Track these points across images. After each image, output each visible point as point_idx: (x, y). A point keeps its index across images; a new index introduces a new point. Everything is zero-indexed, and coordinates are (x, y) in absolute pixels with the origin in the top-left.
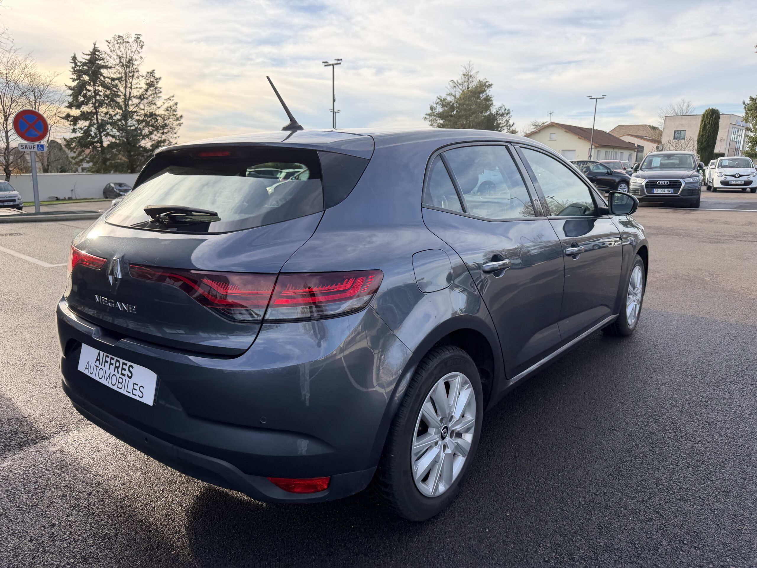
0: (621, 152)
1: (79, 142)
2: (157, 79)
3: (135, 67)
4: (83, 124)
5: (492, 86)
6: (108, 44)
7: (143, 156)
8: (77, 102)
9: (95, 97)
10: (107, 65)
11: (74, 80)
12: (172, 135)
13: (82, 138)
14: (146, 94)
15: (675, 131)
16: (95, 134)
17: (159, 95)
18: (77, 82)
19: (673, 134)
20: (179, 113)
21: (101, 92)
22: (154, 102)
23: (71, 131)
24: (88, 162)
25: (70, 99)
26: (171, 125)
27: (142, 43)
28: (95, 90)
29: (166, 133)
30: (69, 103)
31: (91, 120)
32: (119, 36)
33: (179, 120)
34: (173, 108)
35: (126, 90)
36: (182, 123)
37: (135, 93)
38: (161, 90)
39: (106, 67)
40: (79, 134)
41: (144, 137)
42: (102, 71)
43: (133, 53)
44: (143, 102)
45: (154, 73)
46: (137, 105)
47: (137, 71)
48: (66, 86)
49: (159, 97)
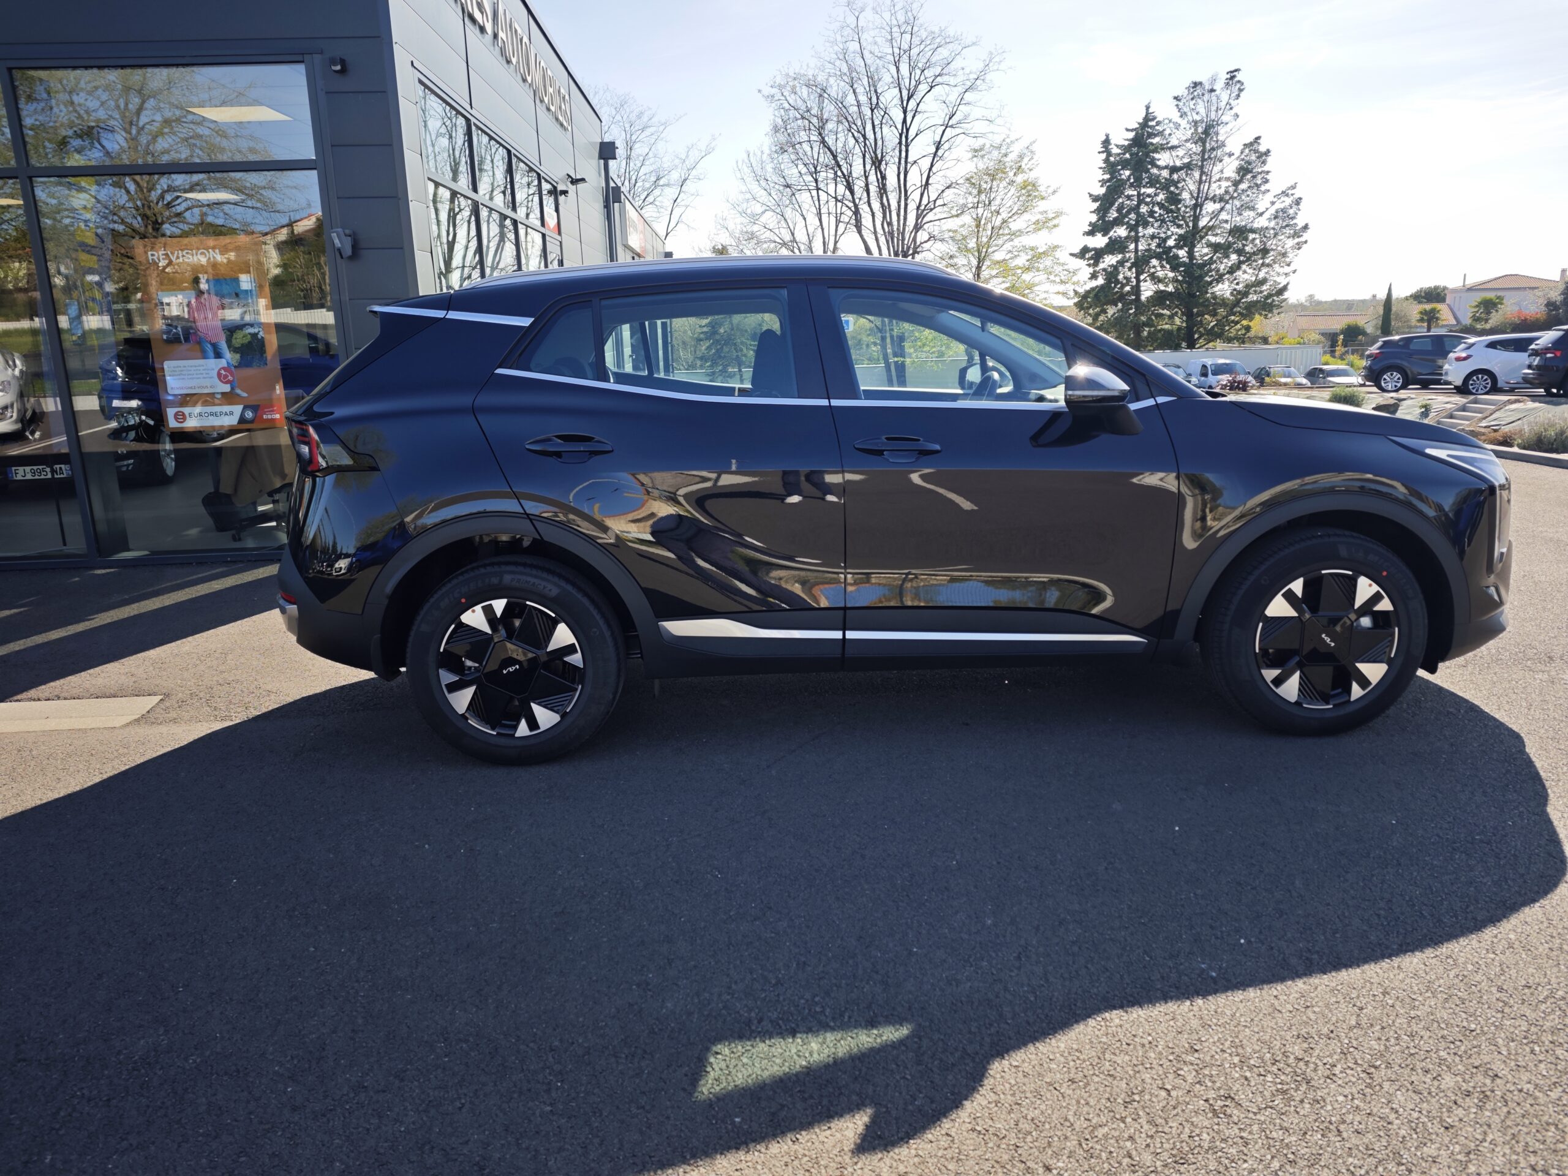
1: (1098, 295)
2: (1262, 156)
3: (1221, 138)
4: (1110, 260)
8: (1104, 221)
9: (1138, 206)
10: (1168, 143)
11: (1103, 182)
12: (1281, 270)
13: (1102, 287)
14: (1235, 190)
16: (1128, 279)
17: (1263, 188)
18: (1107, 184)
20: (1300, 222)
21: (1149, 196)
22: (1251, 204)
23: (1089, 276)
25: (1094, 218)
26: (1279, 248)
27: (1238, 85)
28: (1139, 195)
29: (1268, 265)
30: (1091, 224)
31: (1124, 252)
32: (1198, 82)
33: (1298, 237)
34: (1291, 212)
35: (1199, 189)
36: (1306, 242)
37: (1217, 189)
38: (1268, 177)
39: (1162, 148)
40: (1100, 281)
41: (1220, 278)
42: (1156, 156)
43: (1220, 112)
44: (1228, 206)
45: (1259, 144)
46: (1215, 215)
47: (1223, 145)
48: (1091, 195)
49: (1264, 193)
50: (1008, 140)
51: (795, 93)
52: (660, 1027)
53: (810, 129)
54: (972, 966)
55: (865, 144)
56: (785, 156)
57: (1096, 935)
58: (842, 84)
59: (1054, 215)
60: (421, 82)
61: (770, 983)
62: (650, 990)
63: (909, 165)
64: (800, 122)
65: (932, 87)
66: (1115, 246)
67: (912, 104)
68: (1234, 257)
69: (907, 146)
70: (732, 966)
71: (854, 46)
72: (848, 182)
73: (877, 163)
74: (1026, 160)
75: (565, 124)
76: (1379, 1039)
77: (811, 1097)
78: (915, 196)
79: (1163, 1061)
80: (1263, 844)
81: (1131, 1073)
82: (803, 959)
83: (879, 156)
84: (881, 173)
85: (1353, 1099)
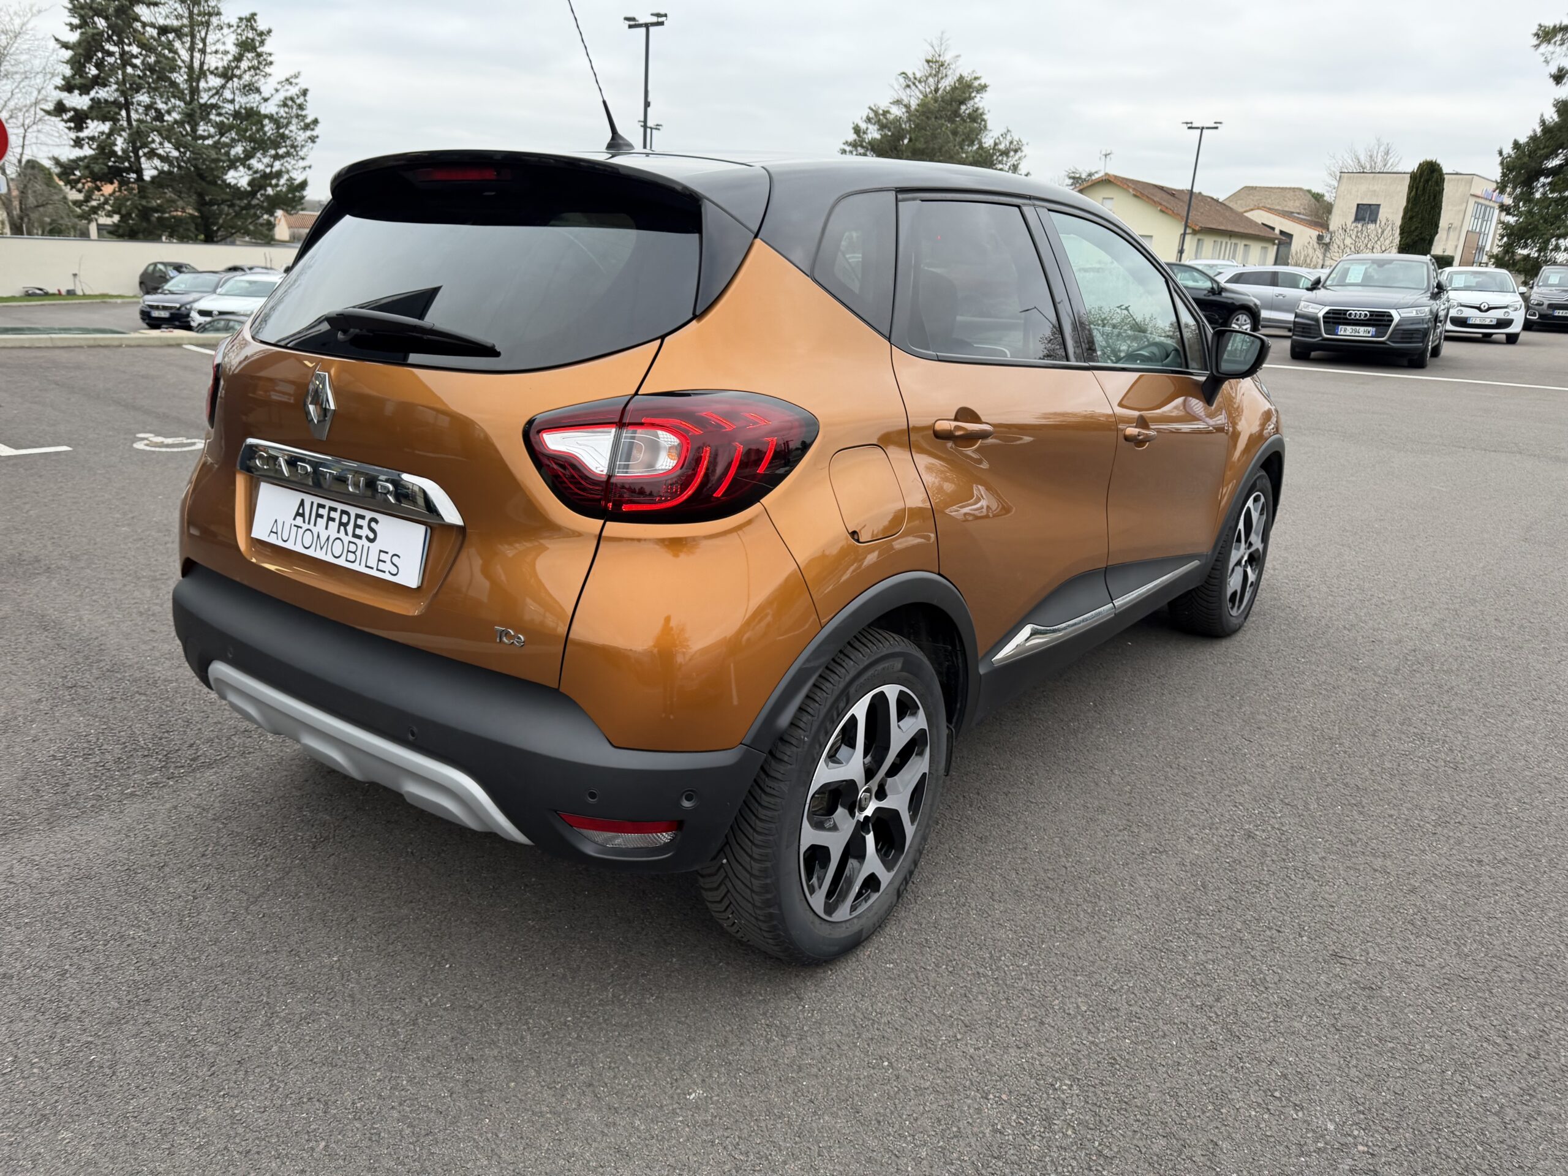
0: (1245, 245)
1: (87, 167)
2: (261, 34)
4: (95, 128)
5: (988, 89)
7: (232, 206)
8: (81, 76)
9: (123, 68)
11: (73, 28)
12: (293, 162)
13: (93, 158)
14: (238, 67)
15: (1358, 205)
16: (123, 151)
17: (267, 70)
18: (80, 31)
19: (1354, 210)
20: (310, 114)
22: (255, 86)
23: (72, 143)
24: (109, 215)
25: (68, 71)
26: (293, 140)
28: (123, 54)
29: (283, 157)
30: (64, 78)
31: (115, 120)
33: (313, 130)
34: (298, 101)
35: (192, 57)
36: (317, 137)
37: (213, 62)
38: (270, 59)
40: (87, 151)
41: (233, 164)
42: (138, 9)
44: (229, 85)
45: (255, 20)
46: (218, 92)
47: (219, 14)
48: (57, 40)
49: (266, 75)
66: (100, 110)
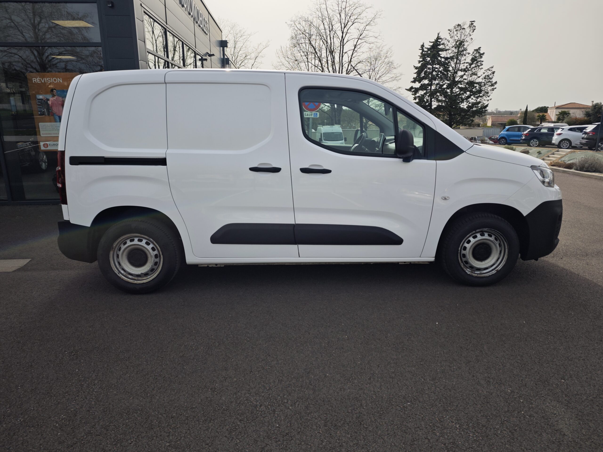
2: (481, 54)
3: (465, 47)
4: (421, 93)
6: (450, 32)
7: (460, 115)
8: (419, 77)
9: (432, 72)
10: (445, 48)
12: (486, 99)
14: (470, 67)
16: (427, 100)
17: (480, 67)
18: (421, 63)
20: (494, 81)
21: (437, 68)
22: (475, 73)
25: (415, 76)
26: (486, 90)
27: (474, 27)
28: (433, 67)
29: (481, 97)
30: (414, 78)
31: (426, 90)
32: (458, 25)
33: (493, 86)
34: (491, 76)
35: (456, 66)
36: (496, 88)
37: (462, 67)
38: (482, 63)
39: (442, 50)
40: (418, 100)
41: (463, 101)
42: (440, 53)
43: (466, 36)
44: (467, 73)
45: (480, 50)
46: (462, 77)
47: (465, 50)
48: (414, 67)
49: (481, 69)
50: (382, 45)
51: (300, 24)
52: (219, 408)
53: (305, 38)
54: (350, 382)
55: (327, 45)
56: (296, 48)
57: (402, 369)
58: (318, 21)
59: (399, 75)
60: (145, 12)
61: (266, 389)
62: (216, 391)
63: (344, 54)
64: (302, 35)
65: (353, 23)
67: (345, 30)
68: (468, 93)
69: (343, 46)
70: (251, 381)
71: (324, 6)
72: (320, 59)
73: (332, 52)
74: (389, 53)
75: (206, 32)
76: (517, 417)
77: (279, 441)
78: (346, 66)
79: (427, 426)
80: (471, 331)
81: (414, 431)
82: (281, 378)
83: (332, 50)
84: (333, 56)
85: (505, 444)
